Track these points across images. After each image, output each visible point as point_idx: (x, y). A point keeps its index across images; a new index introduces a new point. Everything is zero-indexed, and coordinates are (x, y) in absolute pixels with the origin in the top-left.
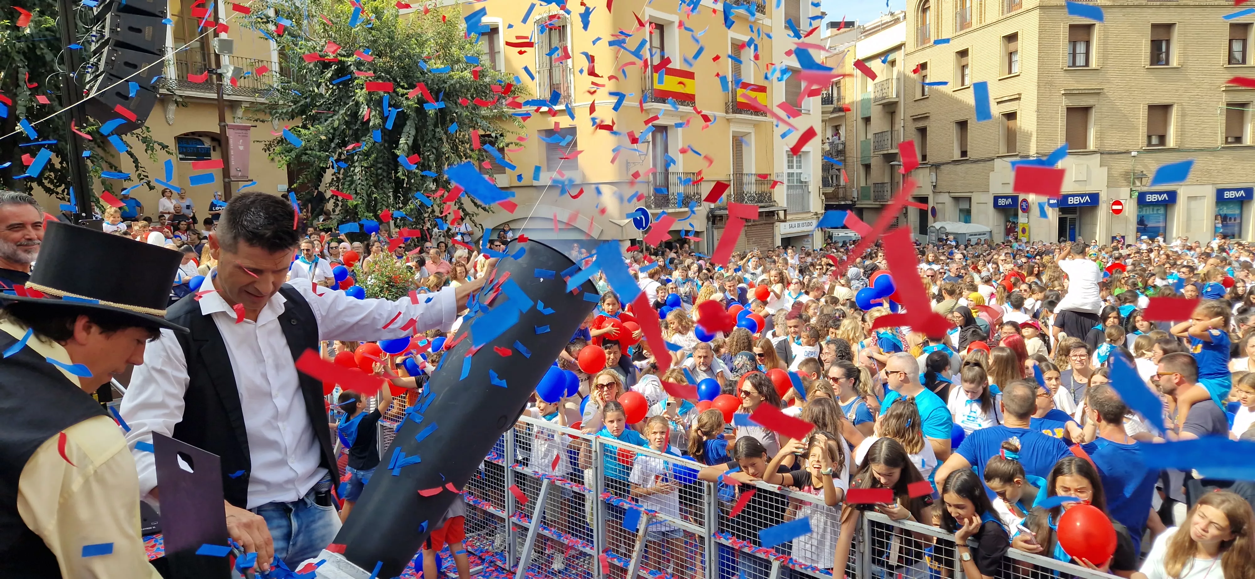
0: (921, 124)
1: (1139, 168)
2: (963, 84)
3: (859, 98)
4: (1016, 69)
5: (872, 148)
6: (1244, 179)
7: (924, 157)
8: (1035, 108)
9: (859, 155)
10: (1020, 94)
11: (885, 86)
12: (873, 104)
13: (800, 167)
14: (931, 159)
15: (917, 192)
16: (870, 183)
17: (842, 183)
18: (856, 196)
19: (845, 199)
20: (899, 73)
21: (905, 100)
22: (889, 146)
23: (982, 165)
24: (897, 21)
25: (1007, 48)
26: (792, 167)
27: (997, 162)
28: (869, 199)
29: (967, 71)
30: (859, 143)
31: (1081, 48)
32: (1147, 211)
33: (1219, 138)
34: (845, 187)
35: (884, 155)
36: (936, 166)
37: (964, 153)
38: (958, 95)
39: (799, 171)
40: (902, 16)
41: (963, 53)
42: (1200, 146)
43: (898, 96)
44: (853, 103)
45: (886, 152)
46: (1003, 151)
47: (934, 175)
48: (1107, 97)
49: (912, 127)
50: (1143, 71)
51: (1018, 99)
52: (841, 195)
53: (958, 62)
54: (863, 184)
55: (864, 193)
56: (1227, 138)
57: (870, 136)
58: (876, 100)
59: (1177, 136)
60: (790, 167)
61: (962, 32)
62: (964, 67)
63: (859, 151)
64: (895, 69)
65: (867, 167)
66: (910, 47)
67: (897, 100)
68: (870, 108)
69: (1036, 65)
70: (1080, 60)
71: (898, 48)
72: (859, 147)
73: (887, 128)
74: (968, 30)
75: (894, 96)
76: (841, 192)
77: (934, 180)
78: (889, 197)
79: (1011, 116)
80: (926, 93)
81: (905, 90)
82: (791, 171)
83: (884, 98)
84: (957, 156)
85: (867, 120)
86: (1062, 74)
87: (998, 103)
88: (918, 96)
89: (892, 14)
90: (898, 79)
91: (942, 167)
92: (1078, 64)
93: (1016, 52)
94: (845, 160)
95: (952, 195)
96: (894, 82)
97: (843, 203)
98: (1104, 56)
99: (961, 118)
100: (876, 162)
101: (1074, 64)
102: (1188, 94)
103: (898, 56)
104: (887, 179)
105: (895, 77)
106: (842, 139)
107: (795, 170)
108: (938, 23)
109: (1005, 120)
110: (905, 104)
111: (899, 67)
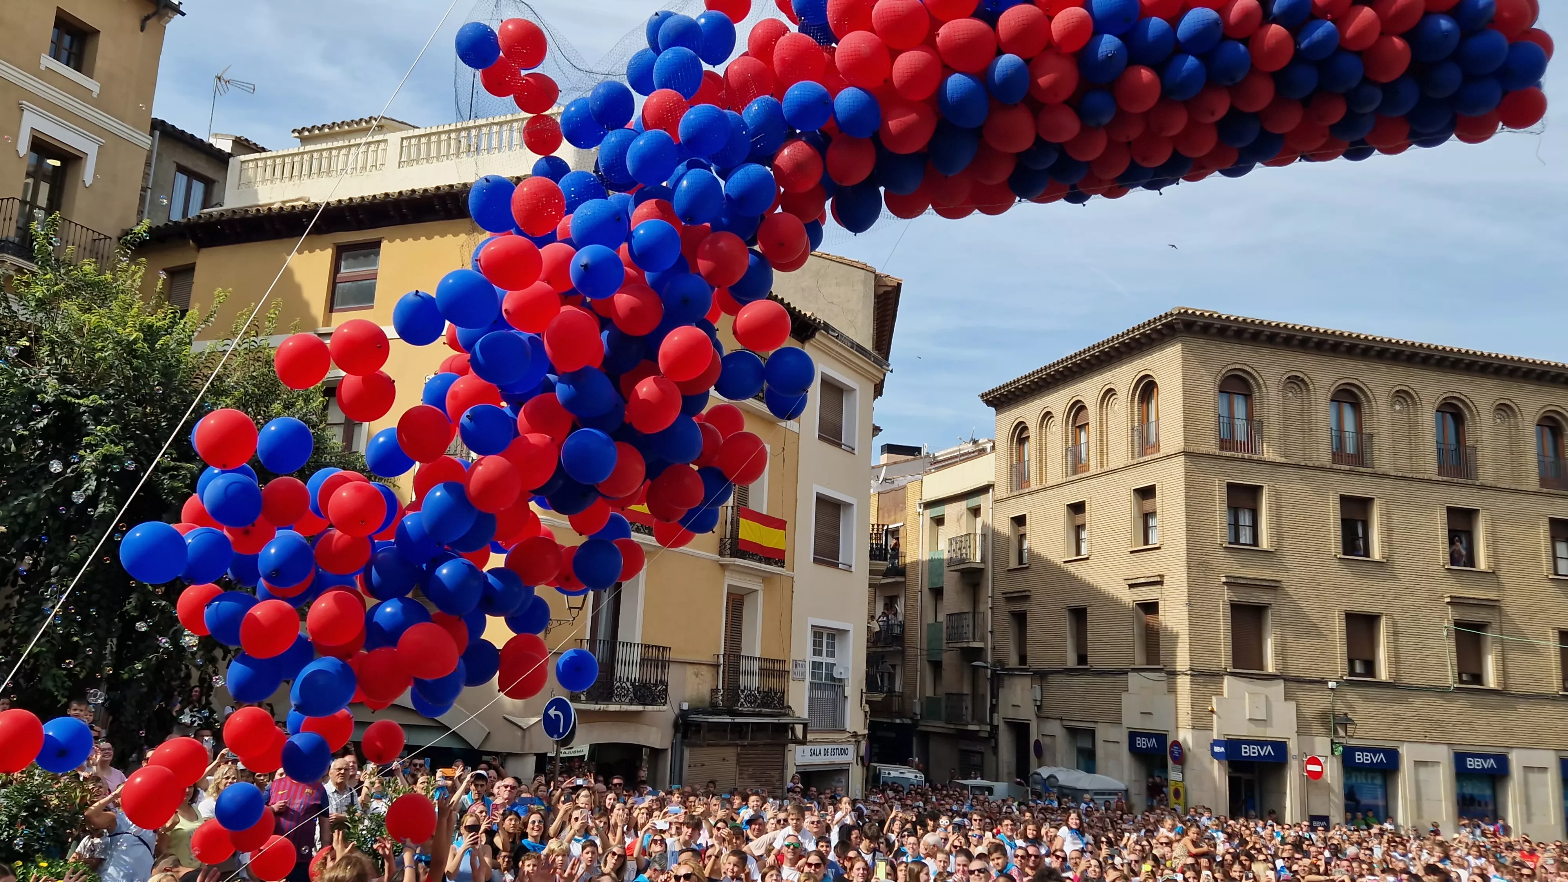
0: (1017, 607)
1: (1340, 708)
2: (1078, 553)
3: (926, 557)
4: (1155, 539)
5: (944, 635)
6: (1491, 741)
7: (1023, 659)
8: (1185, 598)
9: (925, 647)
10: (1162, 576)
11: (965, 544)
12: (946, 569)
13: (832, 654)
14: (1034, 662)
15: (1011, 714)
16: (941, 692)
17: (898, 688)
18: (918, 710)
19: (901, 715)
20: (984, 526)
21: (993, 567)
22: (971, 636)
23: (1109, 679)
24: (982, 452)
25: (1140, 507)
26: (820, 654)
27: (1134, 679)
28: (940, 719)
29: (1084, 535)
30: (925, 627)
31: (1245, 519)
32: (1359, 780)
33: (1450, 673)
34: (901, 695)
35: (961, 648)
36: (1041, 676)
37: (1082, 658)
38: (1072, 568)
39: (830, 660)
40: (989, 446)
41: (1077, 508)
42: (1422, 682)
43: (983, 560)
44: (916, 563)
45: (965, 645)
46: (1139, 660)
47: (1038, 688)
48: (1287, 594)
49: (1004, 610)
50: (1335, 563)
51: (1160, 583)
52: (895, 708)
53: (1071, 520)
54: (929, 693)
55: (931, 706)
56: (1460, 675)
57: (941, 618)
58: (951, 562)
59: (1390, 663)
60: (817, 652)
61: (1075, 477)
62: (1079, 529)
63: (925, 640)
64: (979, 520)
65: (937, 666)
66: (1001, 490)
67: (982, 566)
68: (941, 575)
69: (1184, 535)
70: (1245, 537)
71: (984, 490)
72: (924, 635)
73: (966, 608)
74: (1084, 475)
75: (978, 560)
76: (896, 701)
77: (1039, 698)
78: (969, 719)
79: (1151, 608)
80: (1025, 560)
81: (993, 554)
82: (818, 659)
83: (962, 561)
84: (1071, 661)
85: (937, 593)
86: (1222, 553)
87: (1131, 586)
88: (1013, 563)
89: (975, 442)
90: (984, 536)
91: (1050, 677)
92: (1242, 541)
93: (1153, 514)
94: (903, 652)
95: (1065, 723)
96: (978, 538)
97: (898, 721)
98: (1278, 534)
99: (1077, 603)
100: (948, 659)
101: (1237, 541)
102: (1399, 603)
103: (985, 502)
104: (966, 689)
105: (979, 531)
106: (900, 618)
107: (824, 659)
108: (1041, 461)
109: (1141, 613)
110: (993, 573)
111: (986, 516)
